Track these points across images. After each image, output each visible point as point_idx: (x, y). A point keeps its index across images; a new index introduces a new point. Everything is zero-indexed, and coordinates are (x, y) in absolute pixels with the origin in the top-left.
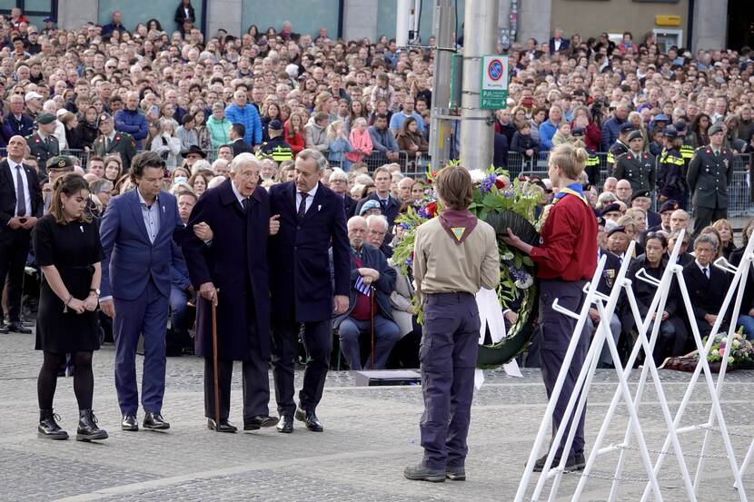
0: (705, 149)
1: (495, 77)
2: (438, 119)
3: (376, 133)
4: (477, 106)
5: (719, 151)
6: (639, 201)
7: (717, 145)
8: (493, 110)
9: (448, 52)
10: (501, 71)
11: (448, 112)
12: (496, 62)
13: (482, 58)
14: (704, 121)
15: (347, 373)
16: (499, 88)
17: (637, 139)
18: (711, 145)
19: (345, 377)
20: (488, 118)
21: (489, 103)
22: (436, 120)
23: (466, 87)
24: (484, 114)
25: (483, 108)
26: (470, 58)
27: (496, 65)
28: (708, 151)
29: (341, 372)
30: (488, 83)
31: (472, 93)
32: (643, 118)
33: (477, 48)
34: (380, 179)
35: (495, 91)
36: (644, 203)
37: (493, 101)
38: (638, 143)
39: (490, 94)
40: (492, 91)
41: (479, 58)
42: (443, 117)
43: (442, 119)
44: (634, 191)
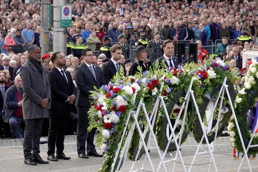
0: (152, 41)
1: (66, 14)
2: (44, 32)
3: (16, 38)
4: (59, 26)
5: (158, 42)
6: (128, 64)
7: (157, 39)
8: (66, 28)
9: (46, 5)
10: (68, 12)
11: (47, 29)
12: (67, 8)
13: (61, 7)
14: (147, 28)
15: (17, 139)
16: (68, 19)
17: (122, 38)
18: (155, 40)
19: (16, 141)
20: (64, 31)
21: (64, 25)
22: (43, 33)
23: (55, 19)
24: (63, 29)
25: (62, 27)
26: (56, 7)
27: (66, 9)
28: (153, 42)
29: (14, 139)
30: (64, 17)
31: (57, 21)
32: (124, 28)
33: (58, 3)
34: (23, 58)
35: (66, 20)
36: (130, 65)
37: (66, 24)
38: (123, 40)
39: (64, 21)
40: (65, 20)
41: (59, 7)
42: (45, 31)
43: (45, 32)
44: (126, 59)
